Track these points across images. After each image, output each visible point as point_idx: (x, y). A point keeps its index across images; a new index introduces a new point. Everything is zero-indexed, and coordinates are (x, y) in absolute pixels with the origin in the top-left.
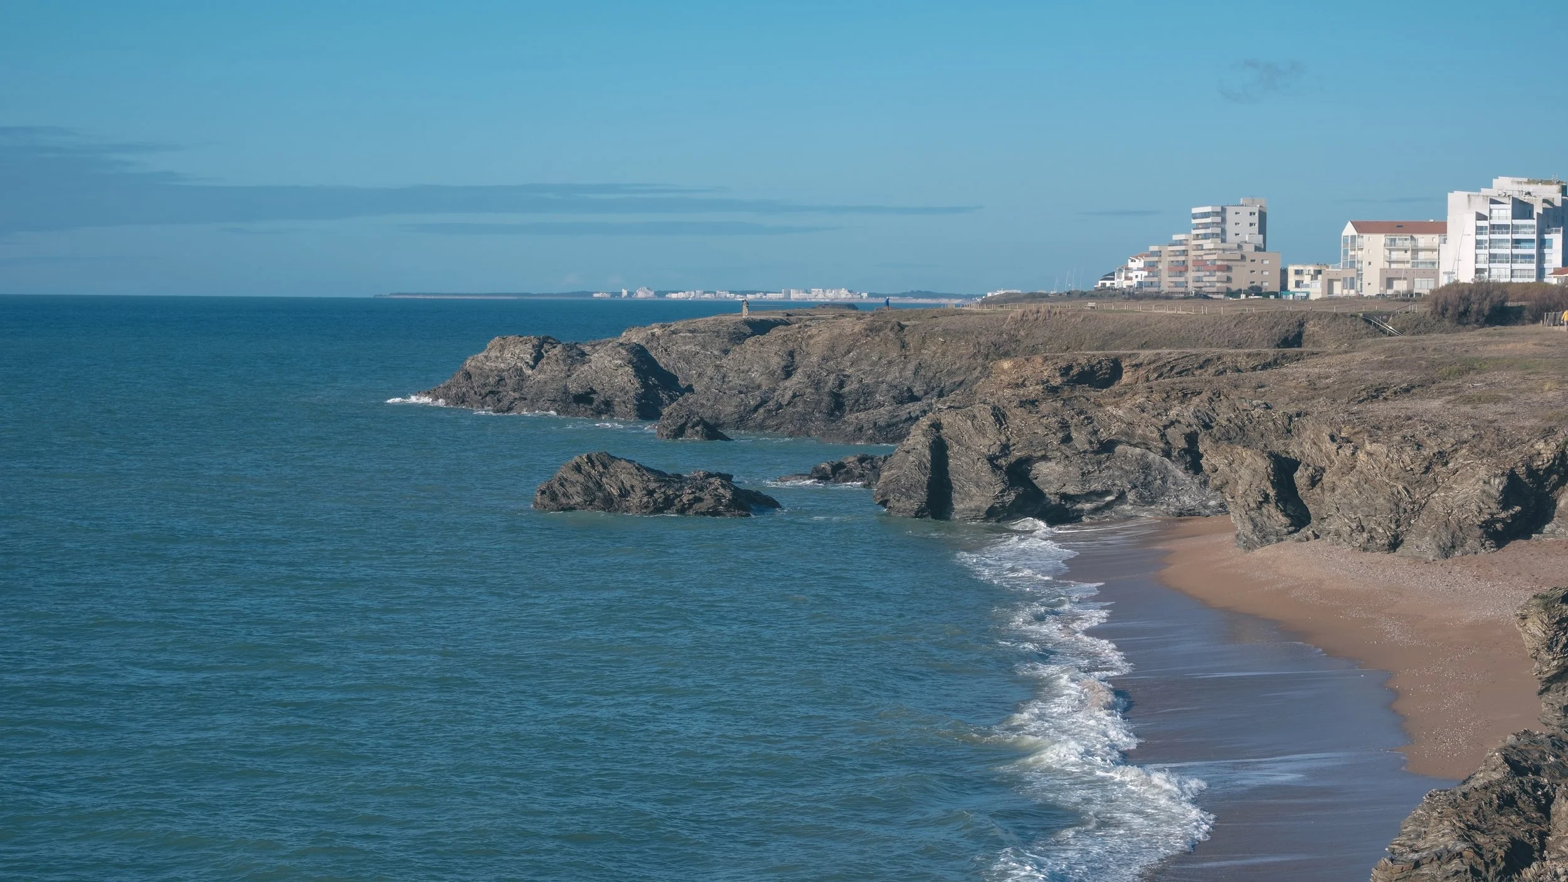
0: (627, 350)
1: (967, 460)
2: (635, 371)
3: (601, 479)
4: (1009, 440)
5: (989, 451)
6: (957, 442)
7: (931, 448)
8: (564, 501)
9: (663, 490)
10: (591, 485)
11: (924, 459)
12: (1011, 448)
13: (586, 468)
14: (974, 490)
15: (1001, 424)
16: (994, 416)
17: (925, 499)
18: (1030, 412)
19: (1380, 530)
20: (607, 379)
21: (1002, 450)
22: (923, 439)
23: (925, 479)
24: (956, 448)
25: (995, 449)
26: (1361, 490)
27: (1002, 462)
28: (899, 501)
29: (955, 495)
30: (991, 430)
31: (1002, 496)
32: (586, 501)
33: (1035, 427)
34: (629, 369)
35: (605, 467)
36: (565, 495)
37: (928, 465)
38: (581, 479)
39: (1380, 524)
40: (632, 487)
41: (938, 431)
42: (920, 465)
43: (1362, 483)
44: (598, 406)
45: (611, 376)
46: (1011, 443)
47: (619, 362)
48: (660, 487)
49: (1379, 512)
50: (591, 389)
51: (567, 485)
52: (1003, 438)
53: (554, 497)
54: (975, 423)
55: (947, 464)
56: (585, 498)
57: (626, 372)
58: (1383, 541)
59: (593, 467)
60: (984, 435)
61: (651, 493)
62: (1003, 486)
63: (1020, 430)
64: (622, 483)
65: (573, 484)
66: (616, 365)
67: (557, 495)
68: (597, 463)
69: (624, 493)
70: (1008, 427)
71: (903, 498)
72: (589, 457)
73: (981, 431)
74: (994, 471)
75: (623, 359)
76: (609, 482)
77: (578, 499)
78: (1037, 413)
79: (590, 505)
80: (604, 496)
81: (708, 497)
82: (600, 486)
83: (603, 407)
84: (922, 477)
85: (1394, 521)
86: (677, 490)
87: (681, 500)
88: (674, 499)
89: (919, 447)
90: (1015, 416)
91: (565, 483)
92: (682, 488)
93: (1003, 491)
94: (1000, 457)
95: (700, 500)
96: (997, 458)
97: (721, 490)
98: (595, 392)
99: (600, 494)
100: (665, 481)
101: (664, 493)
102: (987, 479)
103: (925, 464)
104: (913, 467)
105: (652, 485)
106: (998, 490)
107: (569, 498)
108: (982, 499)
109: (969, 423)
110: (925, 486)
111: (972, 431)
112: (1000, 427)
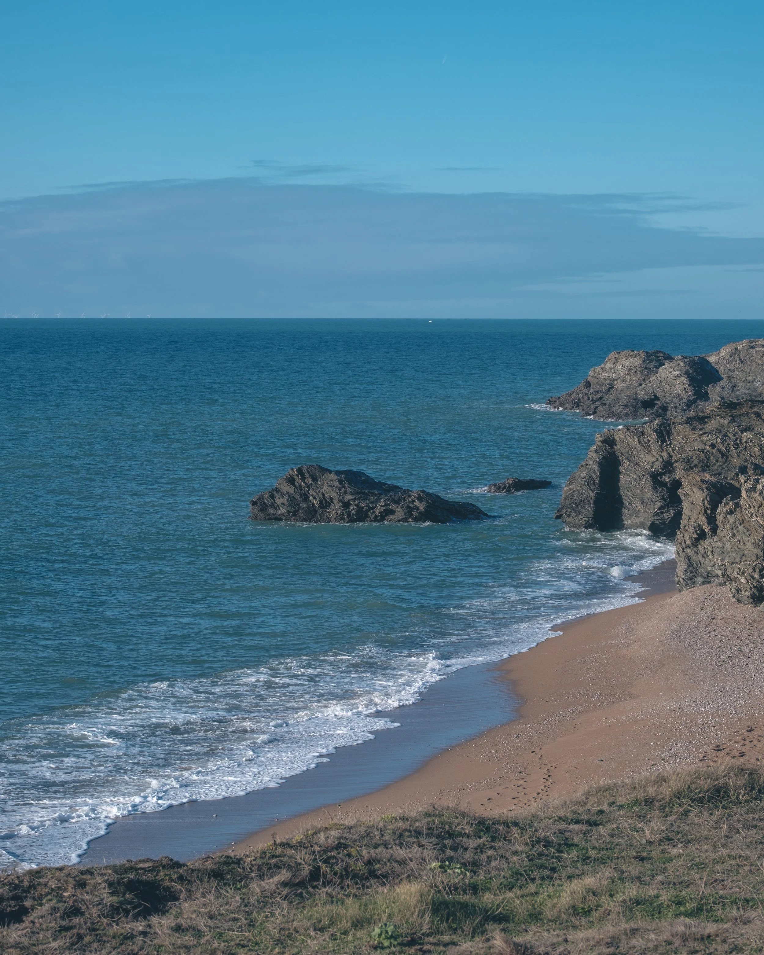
0: (685, 363)
1: (635, 476)
2: (690, 381)
3: (308, 491)
4: (671, 457)
5: (652, 467)
6: (628, 458)
7: (600, 464)
8: (272, 511)
9: (357, 502)
10: (297, 497)
11: (593, 475)
12: (674, 465)
13: (298, 480)
14: (639, 506)
15: (664, 441)
16: (657, 433)
17: (591, 514)
18: (694, 429)
19: (743, 581)
20: (668, 387)
21: (665, 467)
22: (594, 455)
23: (593, 495)
24: (627, 464)
25: (658, 466)
26: (735, 531)
27: (666, 479)
28: (569, 516)
29: (625, 511)
30: (655, 447)
31: (662, 513)
32: (289, 512)
33: (696, 444)
34: (684, 379)
35: (315, 479)
36: (272, 506)
37: (597, 481)
38: (290, 489)
39: (743, 573)
40: (331, 499)
41: (612, 447)
42: (589, 481)
43: (737, 524)
44: (657, 411)
45: (672, 385)
46: (673, 459)
47: (677, 373)
48: (354, 499)
49: (744, 559)
50: (655, 396)
51: (277, 496)
52: (665, 454)
53: (264, 508)
54: (641, 439)
55: (618, 481)
56: (289, 509)
57: (682, 382)
58: (747, 593)
59: (303, 479)
60: (649, 452)
61: (346, 505)
62: (662, 503)
63: (682, 447)
64: (323, 494)
65: (283, 495)
66: (674, 376)
67: (266, 506)
68: (307, 475)
69: (326, 504)
70: (671, 444)
71: (573, 514)
72: (300, 471)
73: (647, 448)
74: (655, 488)
75: (680, 370)
76: (315, 494)
77: (283, 510)
78: (701, 429)
79: (293, 515)
80: (308, 507)
81: (399, 509)
82: (305, 497)
83: (661, 411)
84: (590, 492)
85: (757, 570)
86: (372, 503)
87: (374, 512)
88: (367, 511)
89: (591, 462)
90: (678, 432)
91: (276, 494)
92: (378, 500)
93: (661, 508)
94: (664, 474)
95: (392, 512)
96: (661, 474)
97: (417, 503)
98: (658, 399)
99: (305, 506)
100: (364, 493)
101: (358, 505)
102: (649, 495)
103: (594, 480)
104: (583, 483)
105: (348, 498)
106: (657, 506)
107: (275, 508)
108: (645, 515)
109: (636, 439)
110: (592, 501)
111: (639, 448)
112: (662, 444)
